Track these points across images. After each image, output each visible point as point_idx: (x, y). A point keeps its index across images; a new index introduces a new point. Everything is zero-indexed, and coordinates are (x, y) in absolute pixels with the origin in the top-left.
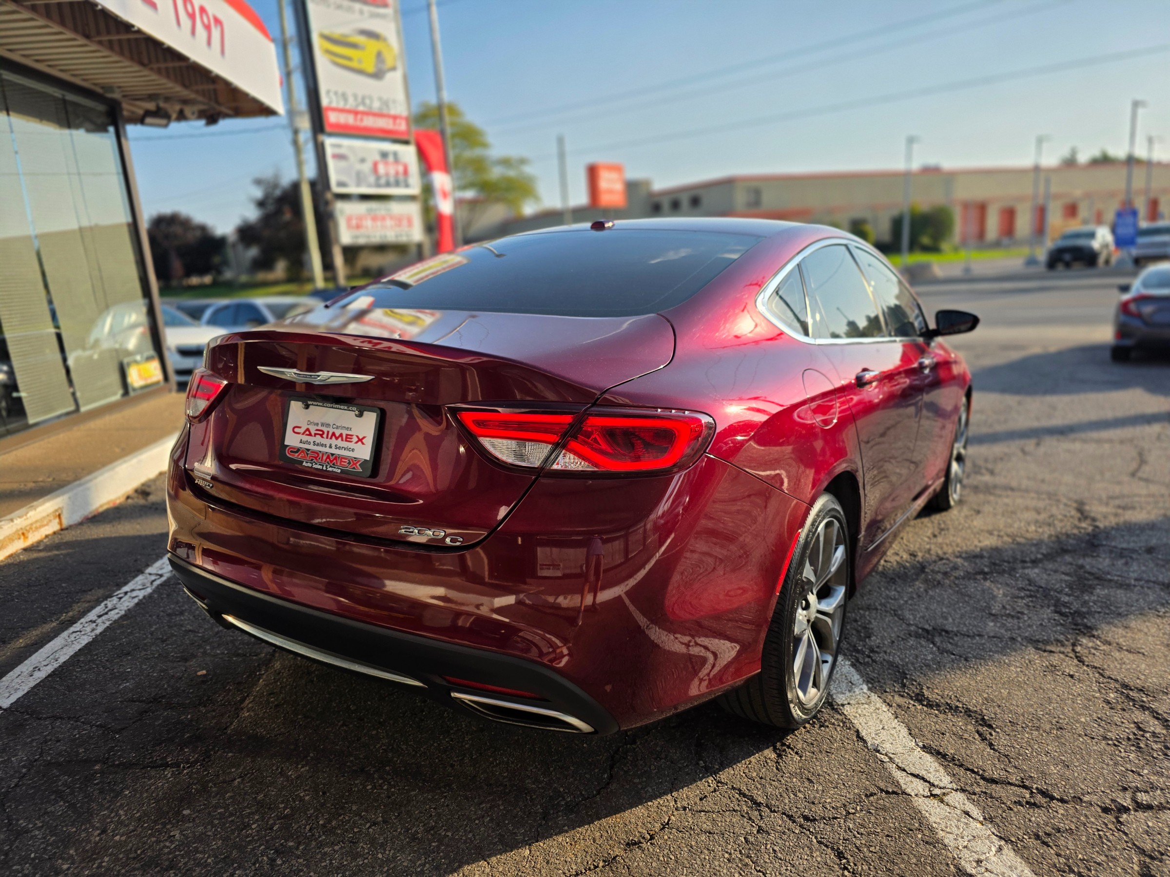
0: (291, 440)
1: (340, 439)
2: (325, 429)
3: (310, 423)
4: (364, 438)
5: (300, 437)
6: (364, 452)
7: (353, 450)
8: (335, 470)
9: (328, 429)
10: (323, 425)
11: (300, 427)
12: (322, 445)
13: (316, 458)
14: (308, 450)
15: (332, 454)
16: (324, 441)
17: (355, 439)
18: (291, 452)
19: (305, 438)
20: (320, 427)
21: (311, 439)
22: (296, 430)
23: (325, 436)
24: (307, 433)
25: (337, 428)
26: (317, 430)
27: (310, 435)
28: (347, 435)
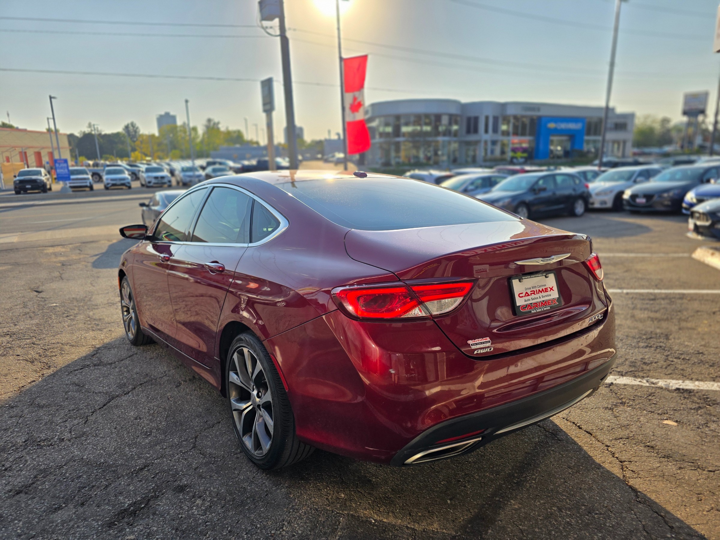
0: (520, 302)
1: (543, 292)
2: (535, 290)
3: (526, 289)
4: (552, 287)
5: (524, 298)
6: (555, 294)
7: (550, 295)
8: (547, 308)
9: (536, 289)
10: (533, 288)
11: (522, 293)
12: (536, 298)
13: (536, 306)
14: (531, 304)
15: (543, 301)
16: (537, 296)
17: (549, 289)
18: (523, 308)
19: (527, 298)
20: (532, 290)
21: (529, 297)
22: (521, 295)
23: (536, 293)
24: (527, 295)
25: (540, 286)
26: (531, 291)
27: (529, 295)
28: (545, 289)
